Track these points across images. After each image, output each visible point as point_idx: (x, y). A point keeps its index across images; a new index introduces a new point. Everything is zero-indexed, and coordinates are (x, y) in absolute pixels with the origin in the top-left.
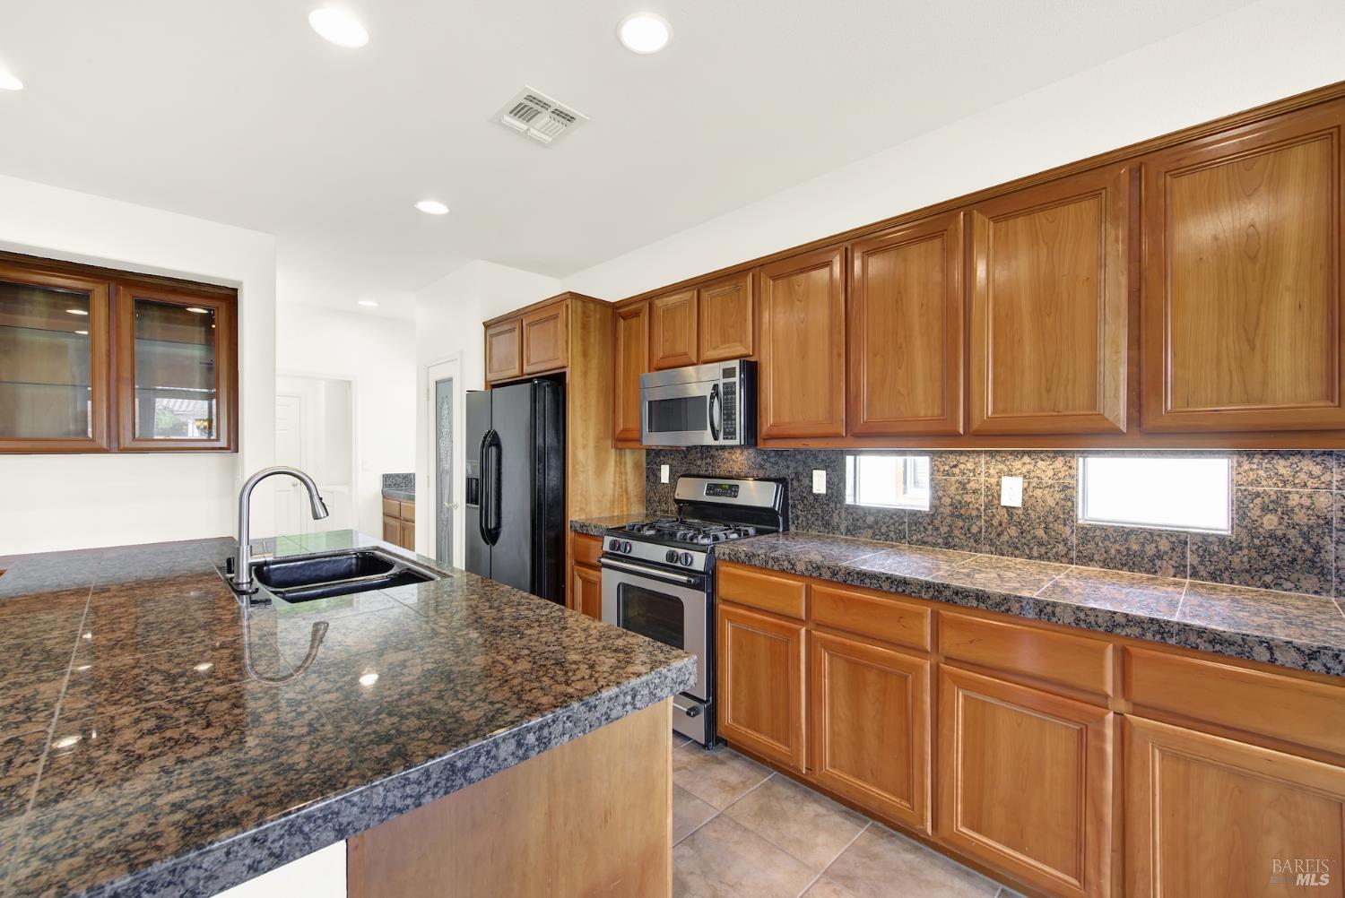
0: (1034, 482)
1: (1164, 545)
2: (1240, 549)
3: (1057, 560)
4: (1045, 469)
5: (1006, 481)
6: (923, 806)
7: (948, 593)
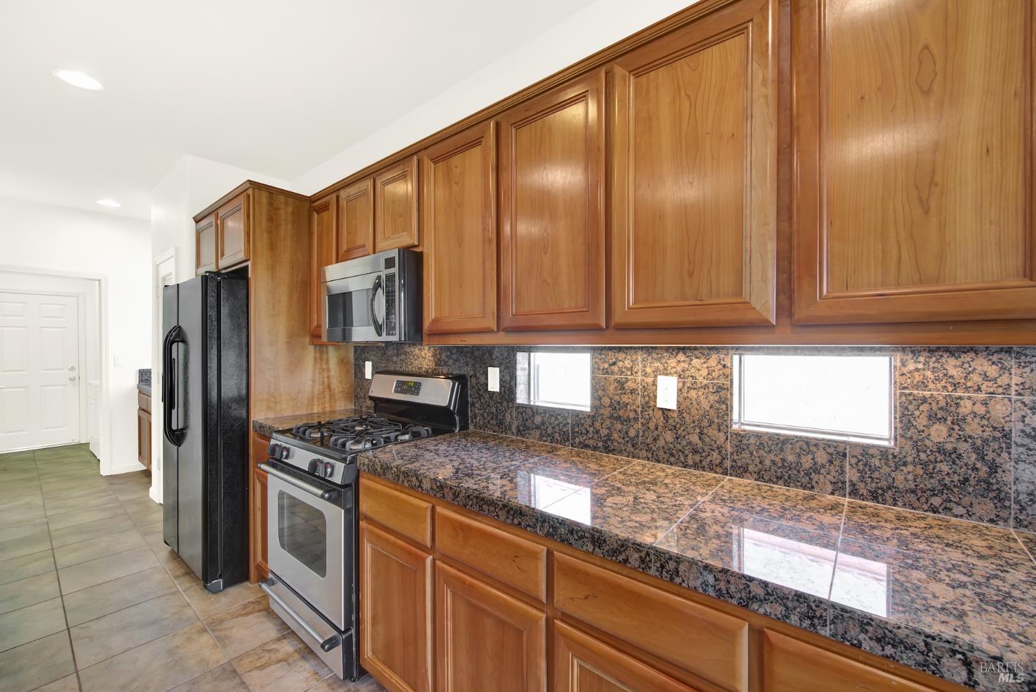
0: (689, 381)
1: (821, 458)
2: (905, 464)
3: (711, 470)
4: (700, 367)
5: (661, 379)
7: (562, 531)
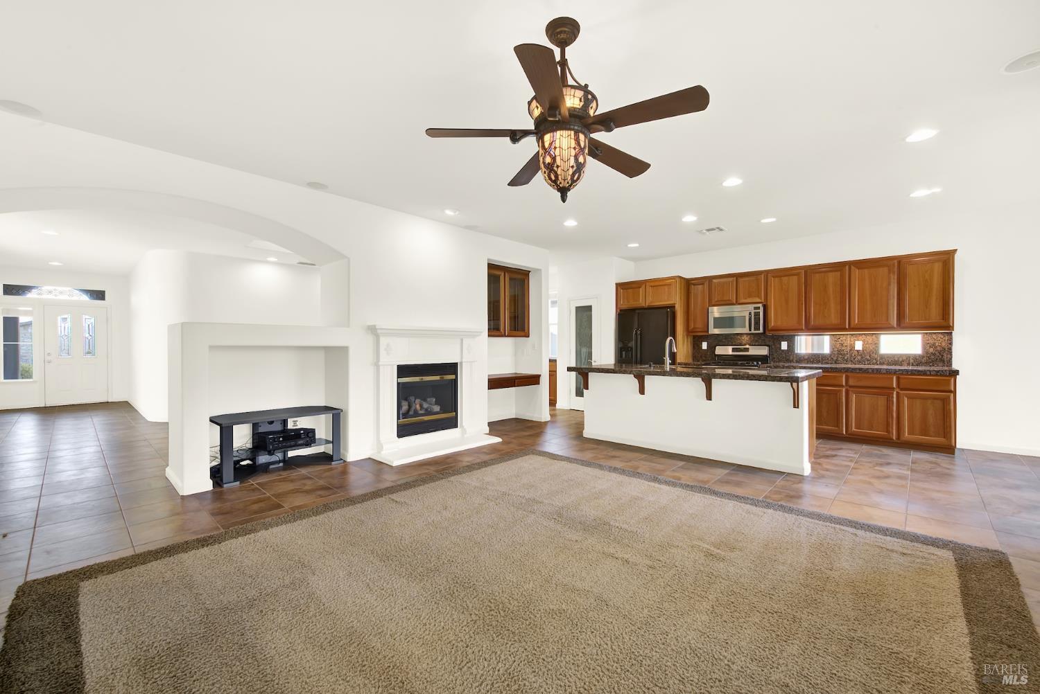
0: (866, 342)
1: (904, 358)
2: (924, 357)
3: (873, 365)
4: (869, 339)
5: (857, 342)
6: (842, 427)
